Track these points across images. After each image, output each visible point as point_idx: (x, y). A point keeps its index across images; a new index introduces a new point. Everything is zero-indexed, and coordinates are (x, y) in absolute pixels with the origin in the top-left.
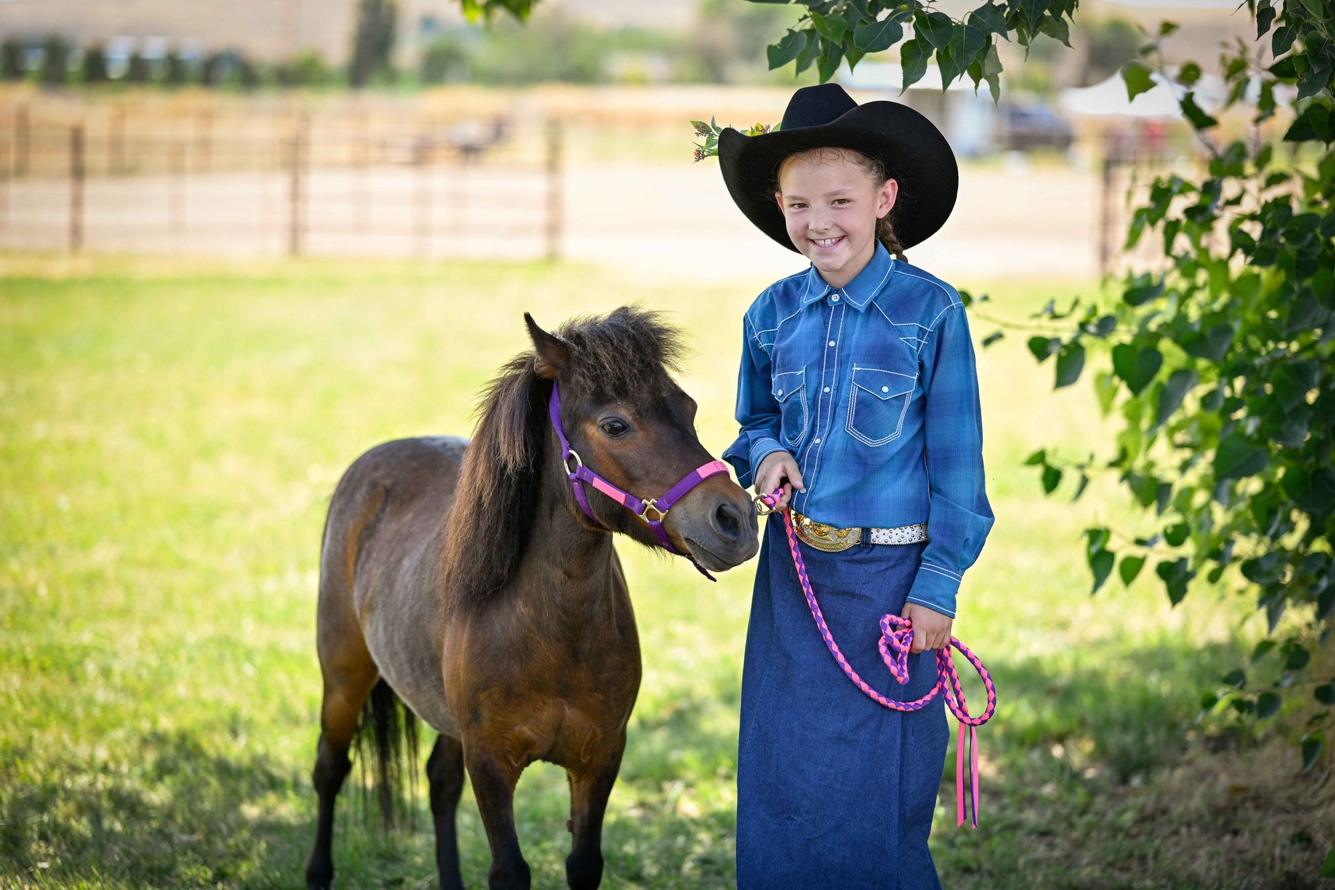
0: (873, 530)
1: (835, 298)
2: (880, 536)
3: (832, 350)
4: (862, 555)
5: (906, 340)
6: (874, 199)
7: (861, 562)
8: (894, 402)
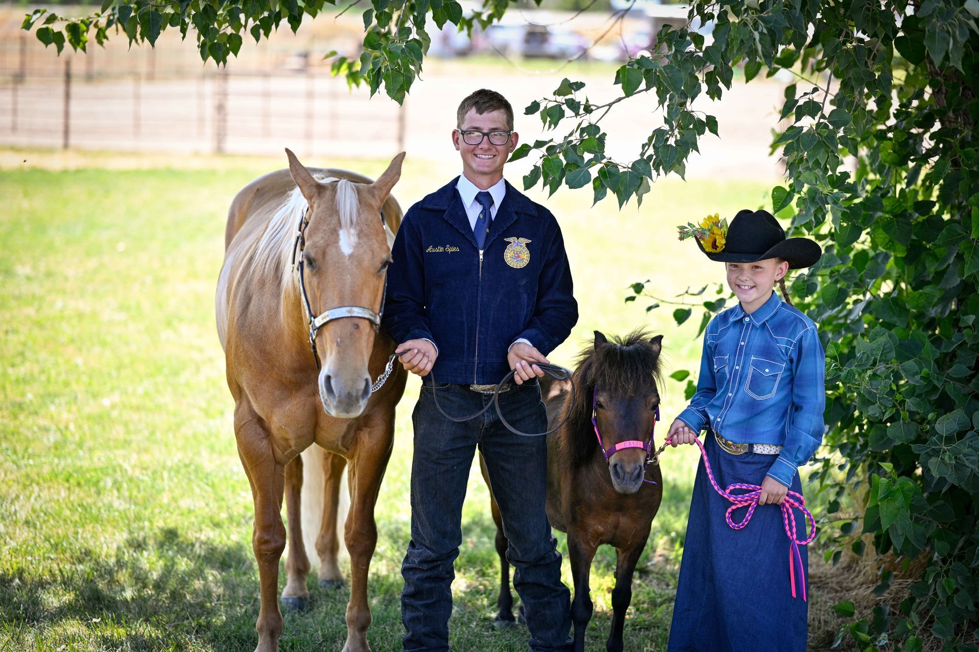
0: (755, 446)
1: (747, 319)
2: (759, 449)
3: (742, 346)
4: (749, 459)
6: (775, 270)
7: (748, 463)
8: (771, 378)
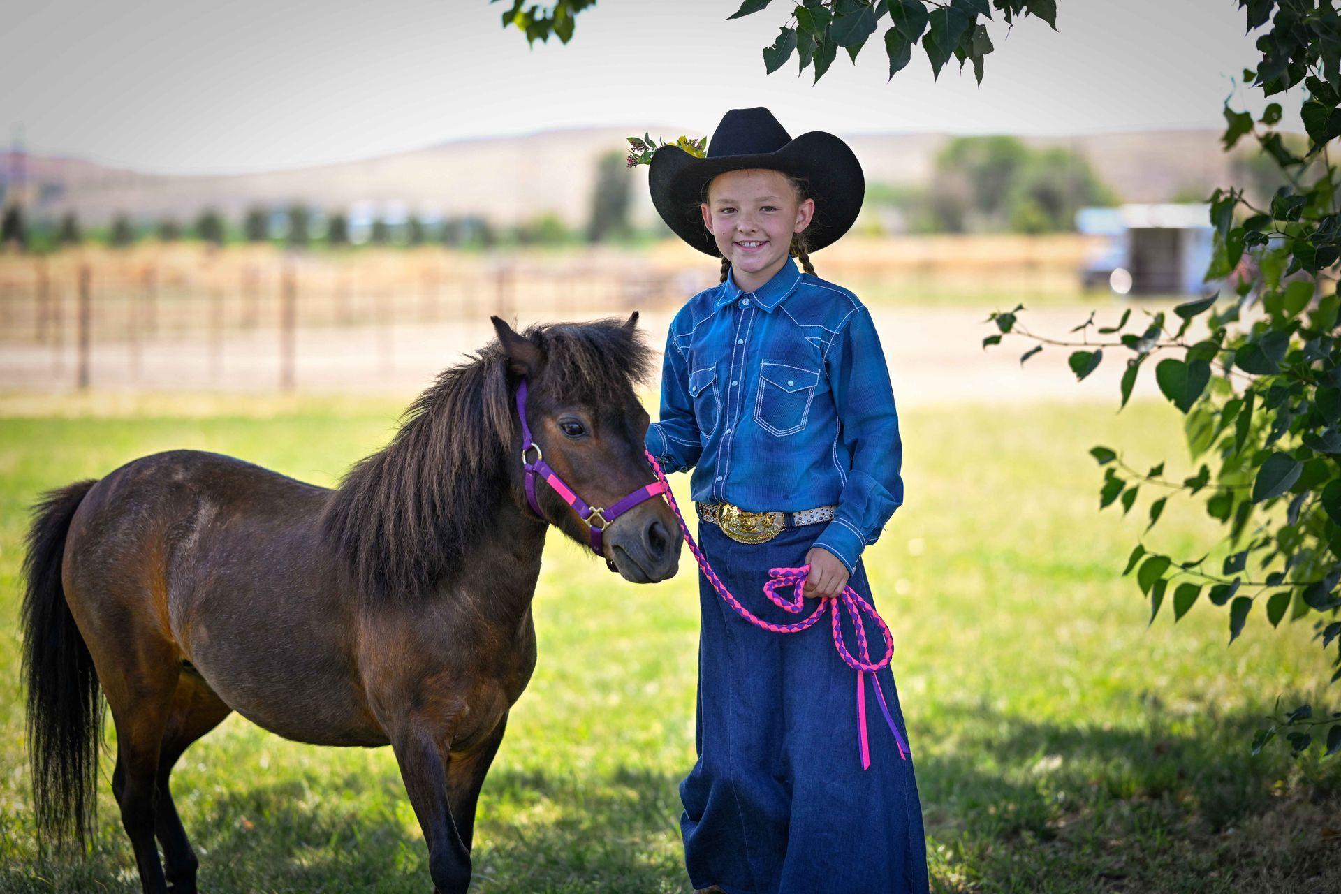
0: (795, 514)
2: (803, 518)
3: (740, 347)
4: (790, 539)
5: (811, 340)
6: (796, 211)
7: (789, 544)
